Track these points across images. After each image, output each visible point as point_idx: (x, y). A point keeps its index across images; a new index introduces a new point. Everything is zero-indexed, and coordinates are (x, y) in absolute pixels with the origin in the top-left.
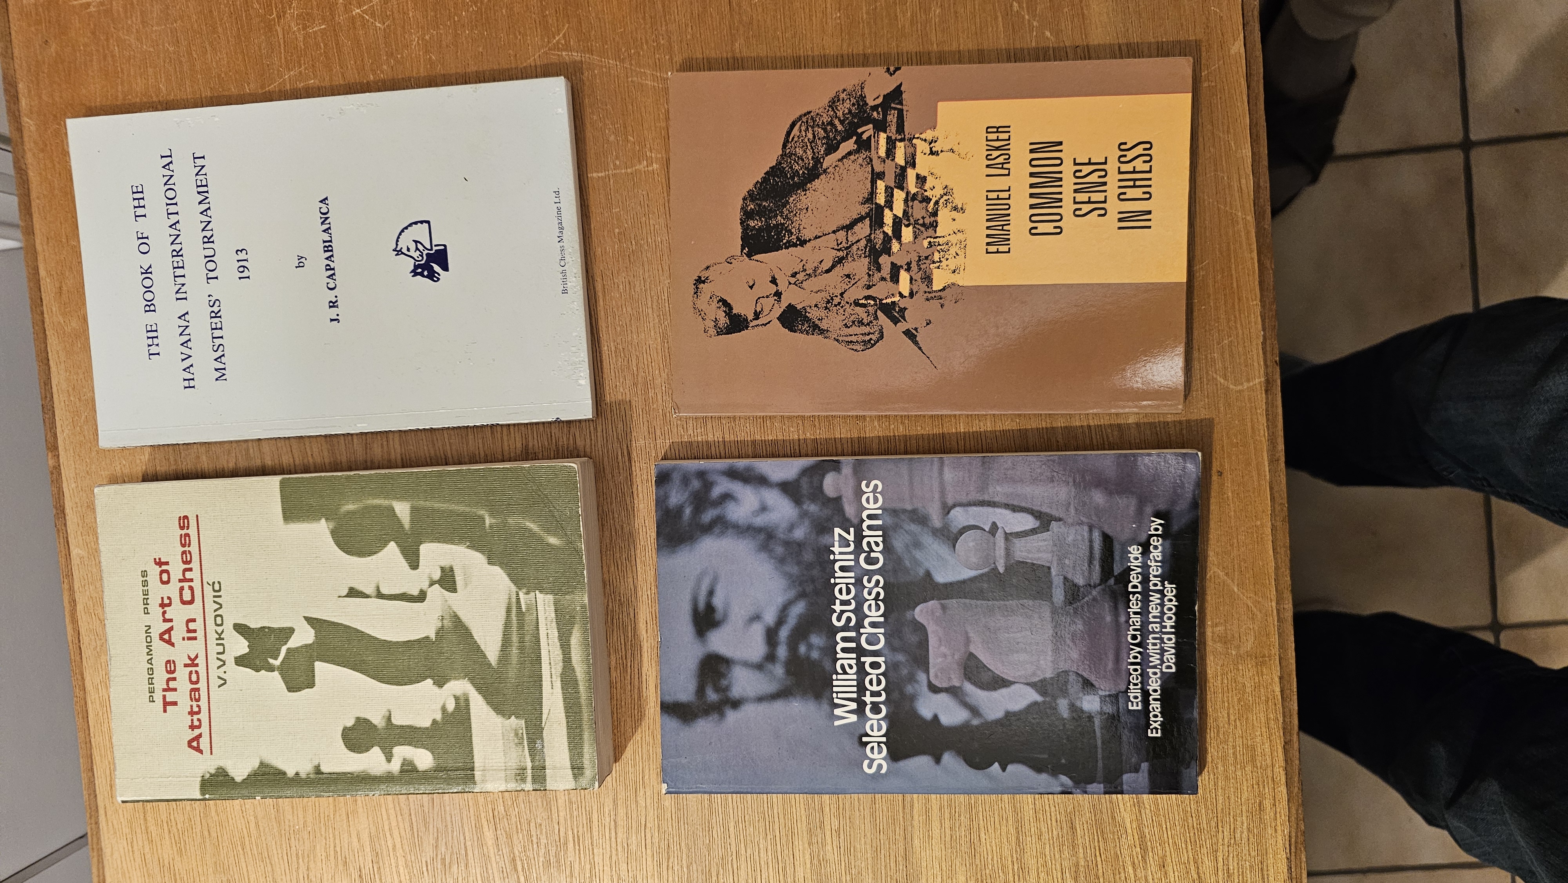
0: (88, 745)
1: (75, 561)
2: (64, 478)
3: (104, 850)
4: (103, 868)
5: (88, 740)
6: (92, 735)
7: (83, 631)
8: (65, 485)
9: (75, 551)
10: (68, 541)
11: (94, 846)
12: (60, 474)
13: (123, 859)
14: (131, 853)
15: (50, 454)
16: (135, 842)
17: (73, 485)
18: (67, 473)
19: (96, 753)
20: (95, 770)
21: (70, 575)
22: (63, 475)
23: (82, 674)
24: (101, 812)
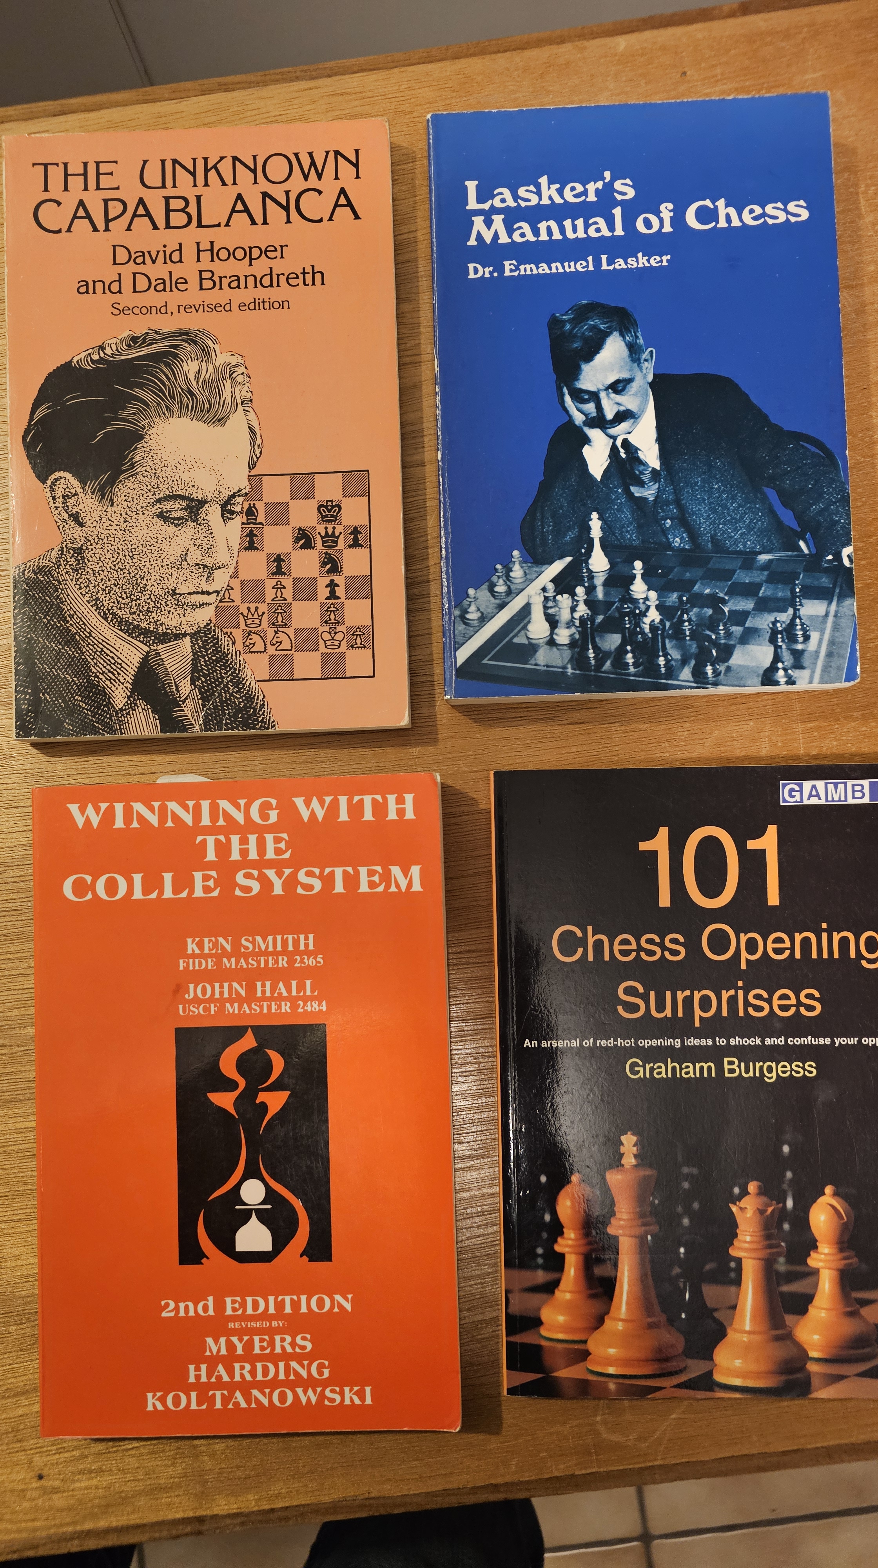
2: (708, 24)
8: (700, 25)
13: (255, 112)
14: (264, 121)
15: (735, 6)
17: (700, 36)
18: (717, 28)
19: (383, 74)
20: (361, 74)
21: (594, 35)
22: (712, 23)
23: (475, 55)
24: (311, 84)
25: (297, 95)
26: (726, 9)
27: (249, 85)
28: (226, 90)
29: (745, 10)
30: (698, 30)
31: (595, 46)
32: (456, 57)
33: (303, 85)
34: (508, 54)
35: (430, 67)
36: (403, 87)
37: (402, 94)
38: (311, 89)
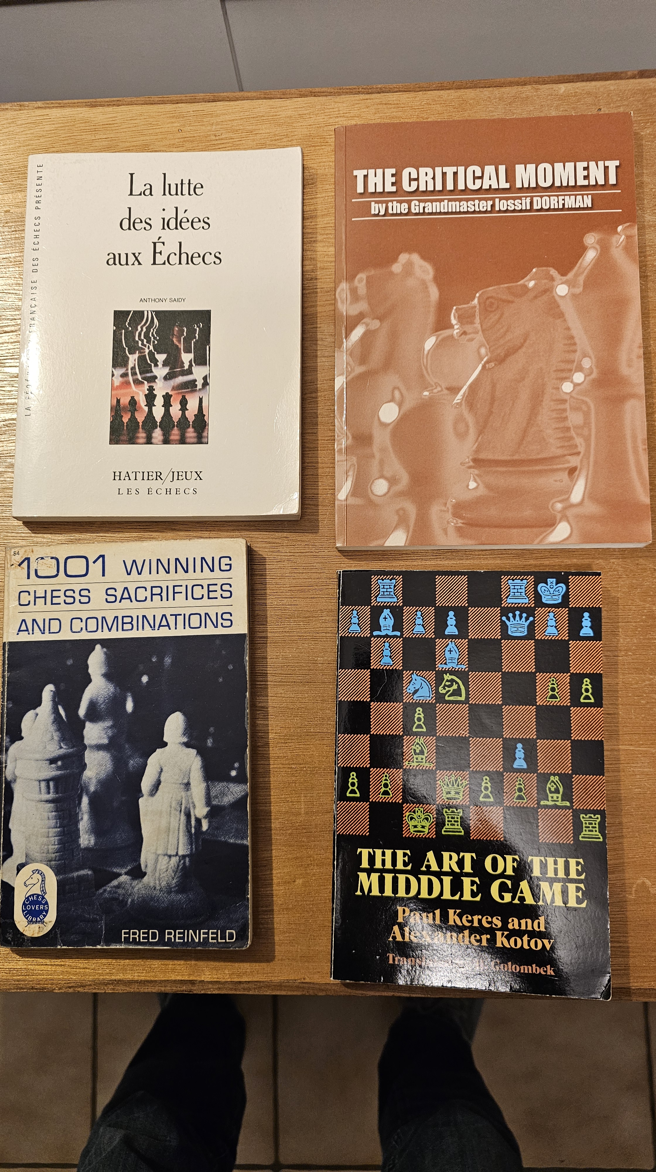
0: (419, 89)
1: (555, 86)
2: (618, 81)
3: (338, 97)
4: (326, 96)
5: (421, 89)
6: (424, 92)
7: (503, 90)
8: (612, 82)
9: (562, 88)
10: (570, 82)
11: (342, 90)
12: (621, 79)
13: (331, 110)
14: (336, 116)
15: (636, 72)
16: (344, 119)
17: (612, 88)
18: (623, 84)
19: (412, 94)
20: (399, 93)
21: (545, 83)
22: (620, 81)
23: (471, 88)
24: (368, 96)
25: (358, 102)
26: (629, 73)
27: (330, 94)
28: (315, 96)
29: (643, 74)
30: (611, 85)
31: (545, 88)
32: (459, 88)
33: (362, 96)
34: (491, 89)
35: (442, 92)
36: (423, 103)
37: (422, 107)
38: (367, 99)
